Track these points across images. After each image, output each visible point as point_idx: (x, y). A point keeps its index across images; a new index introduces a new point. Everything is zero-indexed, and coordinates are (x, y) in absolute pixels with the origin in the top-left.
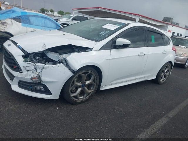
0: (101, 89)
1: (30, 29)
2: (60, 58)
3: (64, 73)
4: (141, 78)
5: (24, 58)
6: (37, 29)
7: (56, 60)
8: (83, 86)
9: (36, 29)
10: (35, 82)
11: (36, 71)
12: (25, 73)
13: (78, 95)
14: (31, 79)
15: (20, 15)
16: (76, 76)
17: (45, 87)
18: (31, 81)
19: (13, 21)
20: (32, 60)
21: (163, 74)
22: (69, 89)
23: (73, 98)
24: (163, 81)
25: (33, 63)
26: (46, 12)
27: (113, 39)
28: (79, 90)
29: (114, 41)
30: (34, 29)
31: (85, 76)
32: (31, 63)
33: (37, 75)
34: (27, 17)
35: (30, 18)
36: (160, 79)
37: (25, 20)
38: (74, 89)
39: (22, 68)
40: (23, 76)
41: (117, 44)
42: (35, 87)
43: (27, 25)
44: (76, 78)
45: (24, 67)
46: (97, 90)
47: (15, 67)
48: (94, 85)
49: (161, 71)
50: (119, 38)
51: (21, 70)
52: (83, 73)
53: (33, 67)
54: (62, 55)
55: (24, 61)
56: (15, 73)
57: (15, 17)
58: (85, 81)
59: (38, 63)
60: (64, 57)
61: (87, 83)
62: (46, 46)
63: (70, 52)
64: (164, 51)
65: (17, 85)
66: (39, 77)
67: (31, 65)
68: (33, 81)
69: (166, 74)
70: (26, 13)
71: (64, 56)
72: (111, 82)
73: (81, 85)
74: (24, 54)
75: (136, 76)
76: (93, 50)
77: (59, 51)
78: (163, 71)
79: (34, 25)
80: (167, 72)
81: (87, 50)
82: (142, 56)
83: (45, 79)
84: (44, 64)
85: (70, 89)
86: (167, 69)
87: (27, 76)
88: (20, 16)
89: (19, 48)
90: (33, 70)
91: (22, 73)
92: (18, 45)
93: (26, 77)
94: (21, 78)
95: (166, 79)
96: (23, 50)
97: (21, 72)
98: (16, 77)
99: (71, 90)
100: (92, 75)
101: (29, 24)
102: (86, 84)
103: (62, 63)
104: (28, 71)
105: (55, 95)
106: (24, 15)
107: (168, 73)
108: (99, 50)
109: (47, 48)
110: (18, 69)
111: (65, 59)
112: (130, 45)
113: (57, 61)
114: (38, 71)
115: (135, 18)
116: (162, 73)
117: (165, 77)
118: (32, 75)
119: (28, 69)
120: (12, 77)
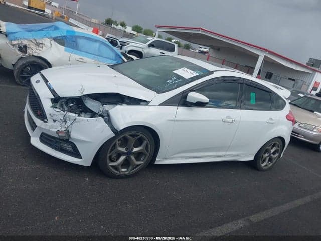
0: (157, 162)
1: (75, 56)
2: (101, 110)
3: (102, 132)
4: (225, 156)
5: (52, 104)
6: (86, 58)
7: (95, 111)
8: (129, 153)
9: (84, 58)
10: (61, 138)
11: (66, 123)
12: (50, 122)
13: (119, 165)
14: (57, 132)
15: (65, 34)
16: (120, 137)
17: (74, 147)
18: (56, 136)
19: (53, 42)
20: (62, 107)
21: (267, 155)
22: (107, 154)
23: (111, 168)
24: (266, 166)
25: (62, 112)
26: (113, 25)
27: (183, 92)
28: (123, 158)
29: (184, 95)
30: (81, 57)
31: (133, 140)
32: (60, 110)
33: (65, 129)
34: (74, 39)
35: (79, 40)
36: (261, 162)
37: (71, 42)
38: (116, 156)
39: (48, 116)
40: (47, 128)
41: (188, 100)
42: (62, 144)
43: (72, 50)
44: (119, 140)
45: (50, 114)
46: (150, 163)
47: (39, 113)
48: (146, 155)
49: (264, 149)
50: (194, 91)
51: (46, 118)
52: (131, 135)
53: (62, 117)
54: (104, 106)
55: (51, 107)
56: (38, 122)
57: (57, 37)
58: (132, 147)
59: (70, 112)
60: (107, 109)
61: (136, 149)
62: (84, 90)
63: (116, 104)
64: (271, 119)
65: (38, 139)
66: (68, 132)
67: (59, 114)
68: (59, 135)
69: (272, 155)
70: (75, 32)
71: (107, 107)
72: (175, 154)
73: (126, 151)
74: (53, 97)
75: (216, 151)
76: (150, 104)
77: (103, 100)
78: (267, 151)
79: (83, 51)
80: (274, 153)
81: (142, 104)
82: (229, 122)
83: (75, 135)
84: (77, 115)
85: (109, 155)
86: (274, 148)
87: (53, 127)
88: (64, 36)
89: (49, 88)
90: (61, 121)
91: (47, 122)
92: (48, 83)
93: (51, 129)
94: (45, 129)
95: (272, 164)
96: (53, 92)
97: (45, 122)
98: (39, 127)
99: (110, 157)
100: (145, 140)
101: (76, 49)
102: (134, 151)
103: (103, 117)
104: (55, 121)
105: (86, 160)
106: (70, 36)
107: (277, 155)
108: (160, 105)
109: (85, 94)
110: (42, 116)
111: (107, 111)
112: (207, 103)
113: (97, 113)
114: (68, 123)
115: (258, 54)
116: (265, 153)
117: (270, 160)
118: (59, 128)
119: (55, 118)
120: (34, 126)
